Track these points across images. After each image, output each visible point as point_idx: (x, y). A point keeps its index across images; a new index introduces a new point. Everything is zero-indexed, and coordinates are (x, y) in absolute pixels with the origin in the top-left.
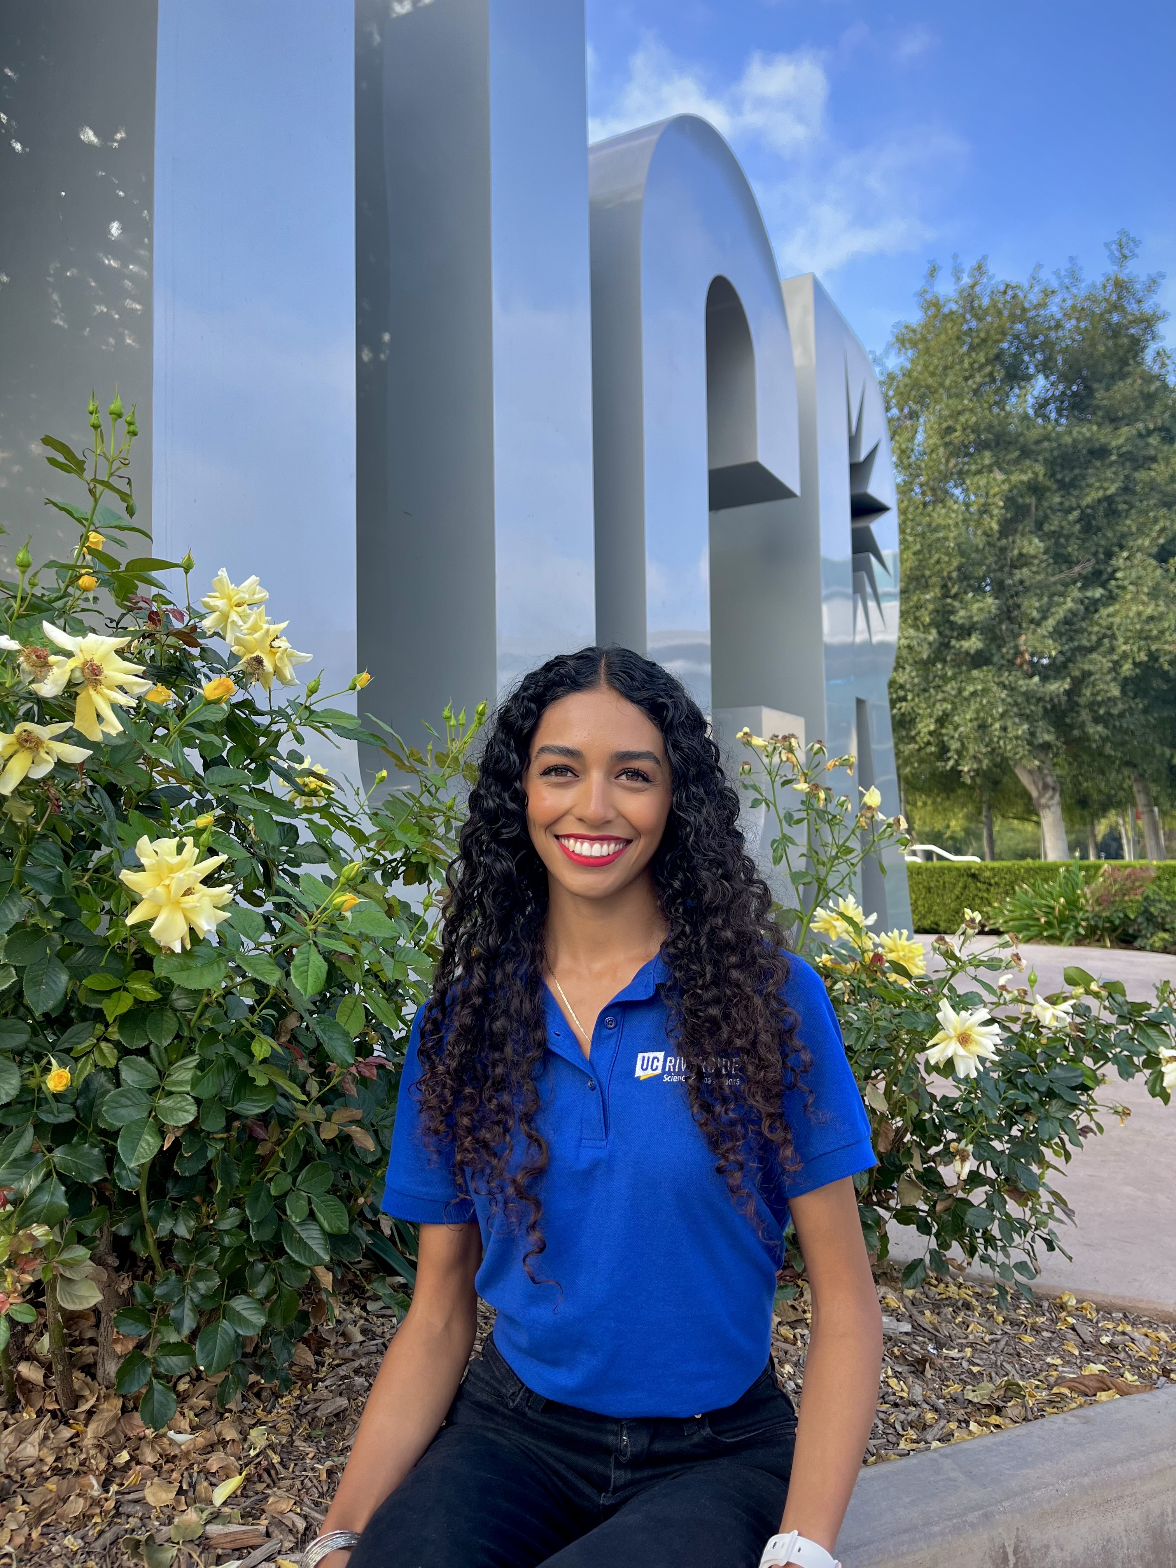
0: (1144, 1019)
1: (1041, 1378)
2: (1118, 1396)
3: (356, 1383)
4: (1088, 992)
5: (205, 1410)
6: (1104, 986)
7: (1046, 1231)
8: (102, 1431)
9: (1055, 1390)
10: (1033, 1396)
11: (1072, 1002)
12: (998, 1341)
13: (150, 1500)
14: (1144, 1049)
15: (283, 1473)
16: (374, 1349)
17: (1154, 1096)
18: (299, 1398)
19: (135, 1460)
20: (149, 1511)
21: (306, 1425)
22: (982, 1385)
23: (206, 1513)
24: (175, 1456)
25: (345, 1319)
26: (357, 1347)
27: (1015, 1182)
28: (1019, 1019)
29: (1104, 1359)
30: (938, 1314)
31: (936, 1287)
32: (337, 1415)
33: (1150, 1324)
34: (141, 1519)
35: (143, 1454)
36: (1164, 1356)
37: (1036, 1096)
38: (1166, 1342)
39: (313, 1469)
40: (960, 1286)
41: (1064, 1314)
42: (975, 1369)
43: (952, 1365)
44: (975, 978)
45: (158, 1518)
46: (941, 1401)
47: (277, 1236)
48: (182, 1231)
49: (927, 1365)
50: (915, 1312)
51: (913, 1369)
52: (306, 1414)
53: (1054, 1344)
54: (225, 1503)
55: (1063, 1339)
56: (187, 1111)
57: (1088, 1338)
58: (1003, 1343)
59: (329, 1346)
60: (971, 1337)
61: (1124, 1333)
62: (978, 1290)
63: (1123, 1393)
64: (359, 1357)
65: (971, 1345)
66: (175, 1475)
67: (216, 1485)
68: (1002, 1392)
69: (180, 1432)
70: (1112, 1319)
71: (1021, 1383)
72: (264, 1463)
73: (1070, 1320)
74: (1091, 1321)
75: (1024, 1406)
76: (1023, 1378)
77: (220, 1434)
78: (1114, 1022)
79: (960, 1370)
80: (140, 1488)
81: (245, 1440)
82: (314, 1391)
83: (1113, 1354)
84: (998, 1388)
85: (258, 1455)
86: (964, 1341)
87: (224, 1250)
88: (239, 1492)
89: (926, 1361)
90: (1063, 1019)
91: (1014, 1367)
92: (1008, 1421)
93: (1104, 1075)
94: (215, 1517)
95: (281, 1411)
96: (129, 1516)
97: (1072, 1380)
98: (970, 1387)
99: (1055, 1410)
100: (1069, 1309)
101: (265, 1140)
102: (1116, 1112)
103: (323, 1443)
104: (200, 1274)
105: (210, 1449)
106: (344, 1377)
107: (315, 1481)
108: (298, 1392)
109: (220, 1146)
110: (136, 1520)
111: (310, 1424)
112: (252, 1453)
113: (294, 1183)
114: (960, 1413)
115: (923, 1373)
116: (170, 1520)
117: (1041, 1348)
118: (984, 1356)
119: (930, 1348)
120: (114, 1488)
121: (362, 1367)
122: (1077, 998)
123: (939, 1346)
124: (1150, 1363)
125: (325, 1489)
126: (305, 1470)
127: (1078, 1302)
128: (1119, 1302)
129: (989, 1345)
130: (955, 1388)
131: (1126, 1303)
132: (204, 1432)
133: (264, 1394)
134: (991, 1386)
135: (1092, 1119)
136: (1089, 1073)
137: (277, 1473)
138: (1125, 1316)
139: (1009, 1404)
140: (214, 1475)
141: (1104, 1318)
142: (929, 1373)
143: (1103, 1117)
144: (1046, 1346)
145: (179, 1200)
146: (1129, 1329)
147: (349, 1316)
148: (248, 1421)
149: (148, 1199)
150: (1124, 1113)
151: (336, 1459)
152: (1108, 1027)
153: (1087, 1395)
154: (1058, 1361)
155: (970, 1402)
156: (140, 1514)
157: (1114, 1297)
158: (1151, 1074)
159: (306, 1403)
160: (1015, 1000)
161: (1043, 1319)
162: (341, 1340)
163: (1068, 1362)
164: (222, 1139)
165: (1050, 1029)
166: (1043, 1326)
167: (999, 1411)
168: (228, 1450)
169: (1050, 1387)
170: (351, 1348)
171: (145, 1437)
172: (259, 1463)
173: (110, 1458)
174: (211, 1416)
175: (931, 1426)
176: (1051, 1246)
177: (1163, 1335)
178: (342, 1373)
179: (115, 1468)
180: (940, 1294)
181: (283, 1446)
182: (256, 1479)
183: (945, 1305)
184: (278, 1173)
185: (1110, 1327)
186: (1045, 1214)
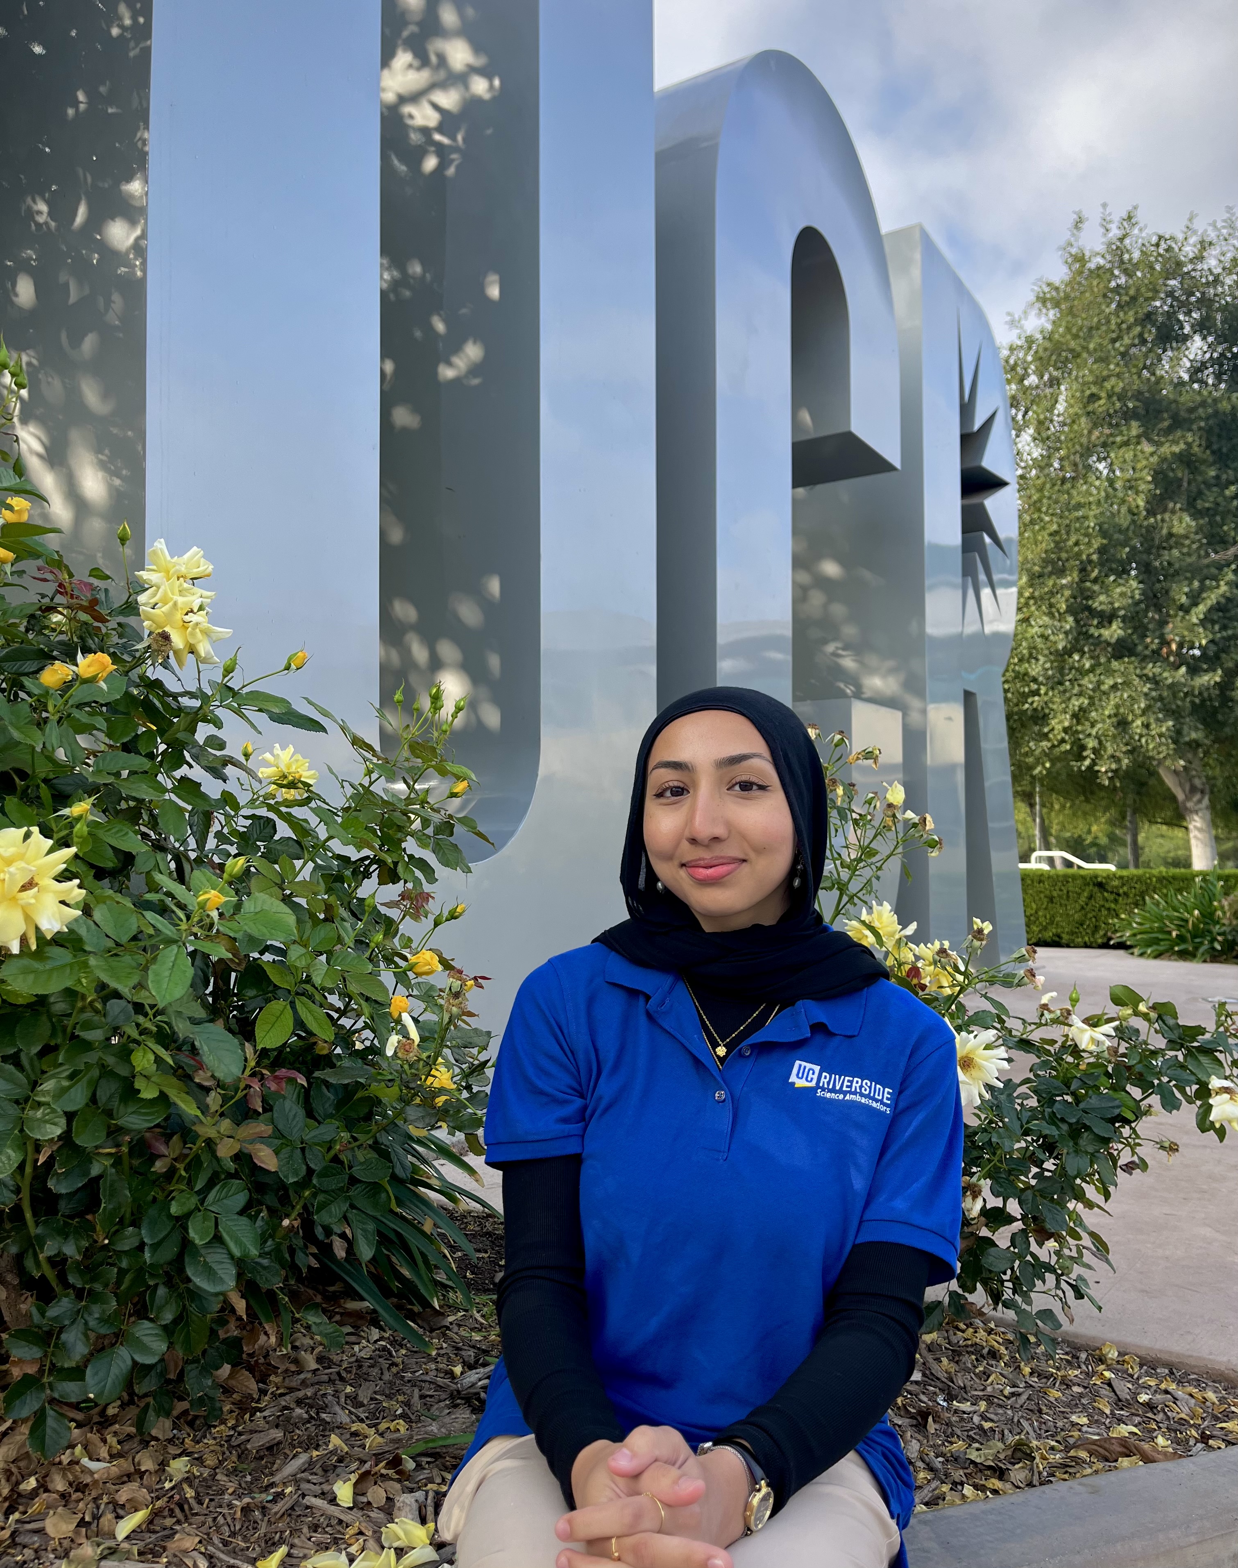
0: (1195, 1044)
1: (1059, 1438)
2: (1141, 1463)
3: (294, 1414)
4: (1136, 1013)
5: (130, 1437)
6: (1154, 1007)
7: (1073, 1276)
8: (13, 1455)
9: (1072, 1453)
10: (1045, 1459)
11: (1117, 1023)
12: (1019, 1395)
13: (50, 1530)
14: (1193, 1078)
15: (197, 1508)
16: (326, 1378)
17: (1203, 1132)
18: (233, 1428)
19: (43, 1487)
20: (47, 1543)
21: (234, 1458)
22: (991, 1443)
23: (102, 1547)
24: (87, 1485)
25: (303, 1345)
26: (309, 1375)
27: (1044, 1221)
28: (1056, 1042)
29: (1137, 1419)
30: (957, 1362)
31: (963, 1331)
32: (270, 1448)
33: (1198, 1383)
34: (36, 1551)
35: (52, 1481)
36: (1208, 1419)
37: (1065, 1127)
38: (1213, 1404)
39: (230, 1506)
40: (990, 1332)
41: (1102, 1367)
42: (987, 1425)
43: (962, 1419)
44: (985, 996)
45: (54, 1550)
46: (941, 1459)
47: (180, 1259)
48: (70, 1250)
49: (930, 1419)
50: (930, 1358)
51: (914, 1422)
52: (239, 1445)
53: (1084, 1401)
54: (127, 1538)
55: (1095, 1395)
56: (55, 1124)
57: (1124, 1395)
58: (1024, 1397)
59: (276, 1373)
60: (989, 1389)
61: (1166, 1392)
62: (1010, 1336)
63: (1147, 1459)
64: (307, 1387)
65: (989, 1399)
66: (81, 1505)
67: (122, 1518)
68: (1009, 1453)
69: (98, 1460)
70: (1156, 1376)
71: (1035, 1443)
72: (177, 1497)
73: (1107, 1374)
74: (1132, 1376)
75: (1031, 1470)
76: (1039, 1437)
77: (139, 1464)
78: (1163, 1047)
79: (970, 1425)
80: (41, 1517)
81: (164, 1470)
82: (252, 1421)
83: (1150, 1415)
84: (1008, 1447)
85: (172, 1488)
86: (981, 1393)
87: (122, 1273)
88: (144, 1527)
89: (929, 1414)
90: (1103, 1043)
91: (1032, 1425)
92: (1008, 1486)
93: (1150, 1106)
94: (112, 1552)
95: (211, 1442)
96: (25, 1547)
97: (1094, 1442)
98: (976, 1445)
99: (1066, 1476)
100: (1109, 1362)
101: (164, 1156)
102: (1163, 1148)
103: (249, 1478)
104: (93, 1297)
105: (125, 1479)
106: (286, 1408)
107: (229, 1519)
108: (233, 1422)
109: (108, 1162)
110: (31, 1551)
111: (239, 1457)
112: (167, 1485)
113: (202, 1202)
114: (958, 1474)
115: (925, 1426)
116: (66, 1555)
117: (1068, 1405)
118: (1000, 1411)
119: (940, 1400)
120: (17, 1515)
121: (307, 1398)
122: (1125, 1019)
123: (950, 1398)
124: (1191, 1426)
125: (238, 1528)
126: (221, 1507)
127: (1120, 1354)
128: (1165, 1357)
129: (1008, 1398)
130: (959, 1446)
131: (1174, 1359)
132: (122, 1460)
133: (198, 1422)
134: (1000, 1445)
135: (1134, 1153)
136: (1131, 1104)
137: (191, 1509)
138: (1172, 1373)
139: (1017, 1466)
140: (123, 1506)
141: (1148, 1374)
142: (932, 1427)
143: (1146, 1151)
144: (1074, 1404)
145: (72, 1217)
146: (1172, 1387)
147: (307, 1341)
148: (173, 1450)
149: (35, 1214)
150: (1171, 1149)
151: (256, 1495)
152: (1154, 1053)
153: (1107, 1460)
154: (1084, 1420)
155: (972, 1462)
156: (36, 1546)
157: (1161, 1351)
158: (1201, 1106)
159: (240, 1434)
160: (1055, 1021)
161: (1076, 1372)
162: (293, 1368)
163: (1097, 1421)
164: (109, 1154)
165: (1091, 1053)
166: (1076, 1380)
167: (1001, 1474)
168: (145, 1482)
169: (1068, 1449)
170: (302, 1376)
171: (60, 1463)
172: (172, 1497)
173: (18, 1483)
174: (135, 1444)
175: (920, 1487)
176: (1079, 1295)
177: (1211, 1395)
178: (284, 1403)
179: (20, 1495)
180: (966, 1340)
181: (205, 1480)
182: (166, 1513)
183: (968, 1352)
184: (183, 1191)
185: (1152, 1384)
186: (1071, 1258)
